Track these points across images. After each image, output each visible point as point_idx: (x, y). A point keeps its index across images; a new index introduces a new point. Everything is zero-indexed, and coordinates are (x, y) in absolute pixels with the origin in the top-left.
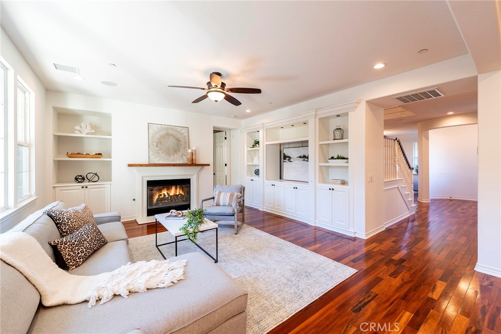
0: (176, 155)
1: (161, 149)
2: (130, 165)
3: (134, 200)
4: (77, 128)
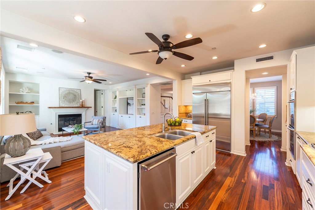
0: (74, 103)
1: (66, 100)
2: (49, 108)
3: (51, 124)
4: (21, 90)
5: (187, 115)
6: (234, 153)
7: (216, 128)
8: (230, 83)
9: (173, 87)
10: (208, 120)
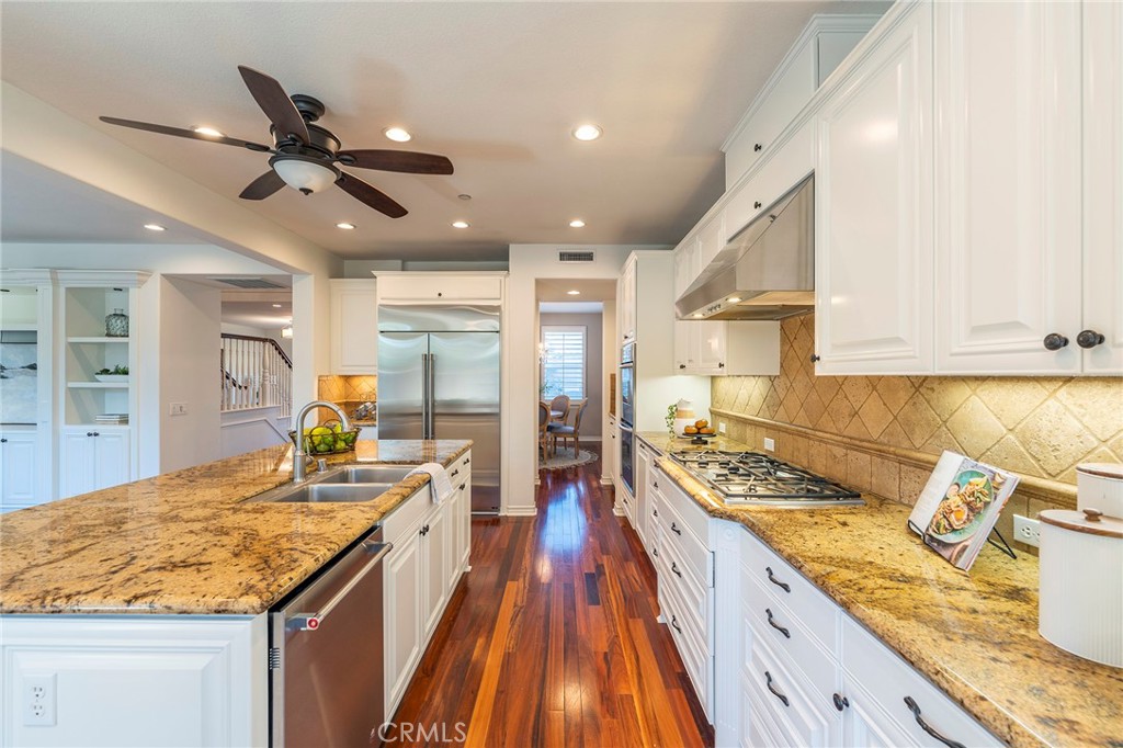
5: (356, 410)
6: (508, 515)
7: (471, 446)
8: (497, 308)
9: (291, 297)
10: (433, 422)
